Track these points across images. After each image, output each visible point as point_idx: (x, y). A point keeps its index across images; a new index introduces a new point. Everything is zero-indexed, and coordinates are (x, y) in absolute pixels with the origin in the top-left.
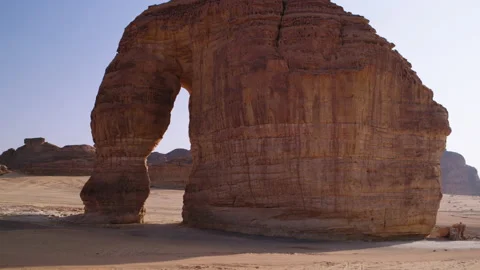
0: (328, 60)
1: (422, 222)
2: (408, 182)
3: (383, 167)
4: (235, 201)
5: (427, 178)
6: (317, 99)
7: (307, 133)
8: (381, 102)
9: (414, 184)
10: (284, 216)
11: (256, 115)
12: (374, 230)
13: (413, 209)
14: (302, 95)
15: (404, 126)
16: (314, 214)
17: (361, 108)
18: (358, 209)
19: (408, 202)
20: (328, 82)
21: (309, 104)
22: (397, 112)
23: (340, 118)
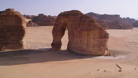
0: (87, 28)
1: (102, 53)
2: (100, 47)
3: (96, 45)
4: (74, 48)
5: (103, 46)
6: (85, 35)
7: (83, 40)
8: (95, 34)
9: (101, 47)
10: (81, 51)
11: (76, 36)
12: (94, 54)
13: (100, 51)
14: (83, 34)
15: (100, 38)
16: (85, 51)
17: (92, 36)
18: (91, 51)
19: (100, 50)
20: (87, 32)
21: (84, 36)
22: (99, 36)
23: (88, 38)
